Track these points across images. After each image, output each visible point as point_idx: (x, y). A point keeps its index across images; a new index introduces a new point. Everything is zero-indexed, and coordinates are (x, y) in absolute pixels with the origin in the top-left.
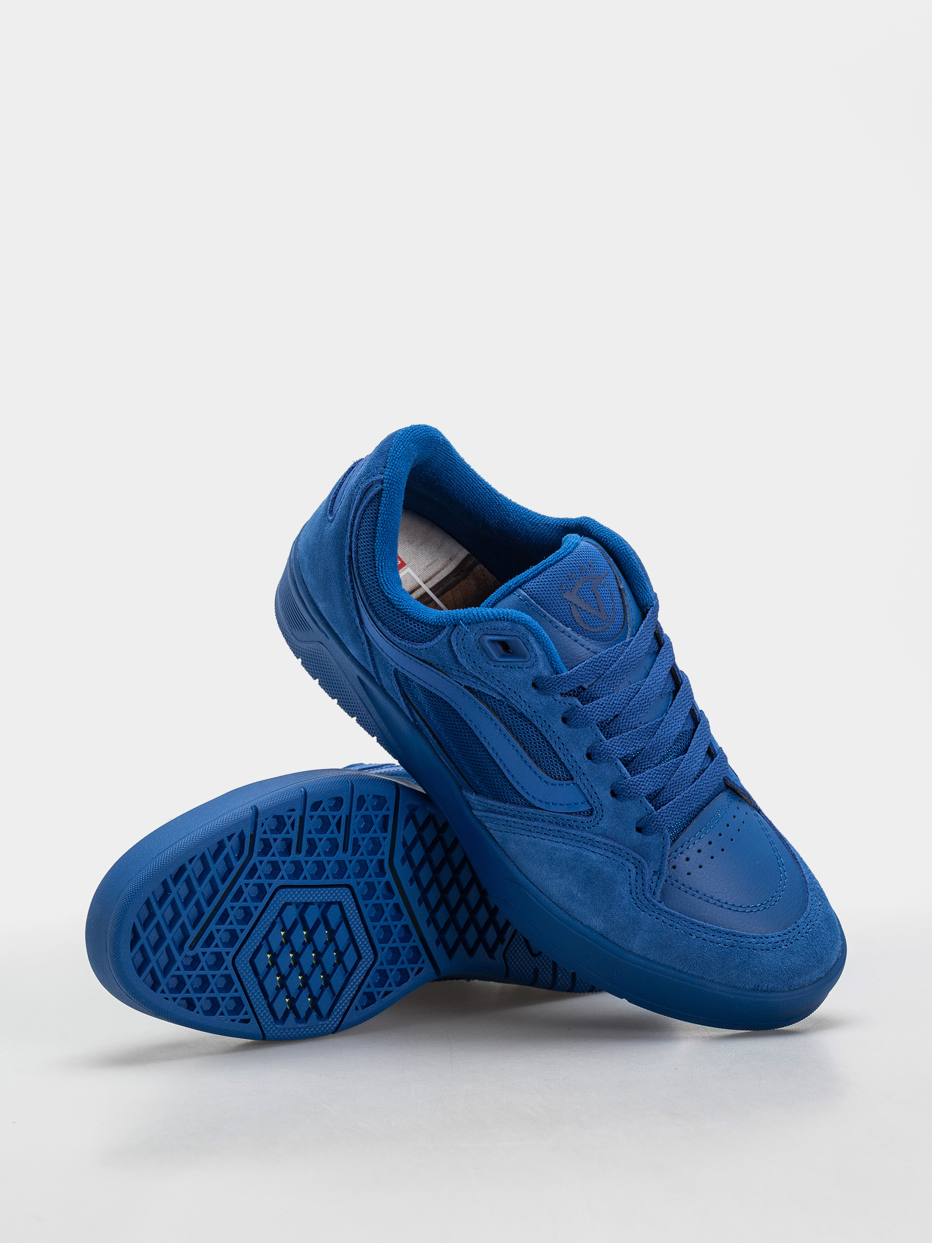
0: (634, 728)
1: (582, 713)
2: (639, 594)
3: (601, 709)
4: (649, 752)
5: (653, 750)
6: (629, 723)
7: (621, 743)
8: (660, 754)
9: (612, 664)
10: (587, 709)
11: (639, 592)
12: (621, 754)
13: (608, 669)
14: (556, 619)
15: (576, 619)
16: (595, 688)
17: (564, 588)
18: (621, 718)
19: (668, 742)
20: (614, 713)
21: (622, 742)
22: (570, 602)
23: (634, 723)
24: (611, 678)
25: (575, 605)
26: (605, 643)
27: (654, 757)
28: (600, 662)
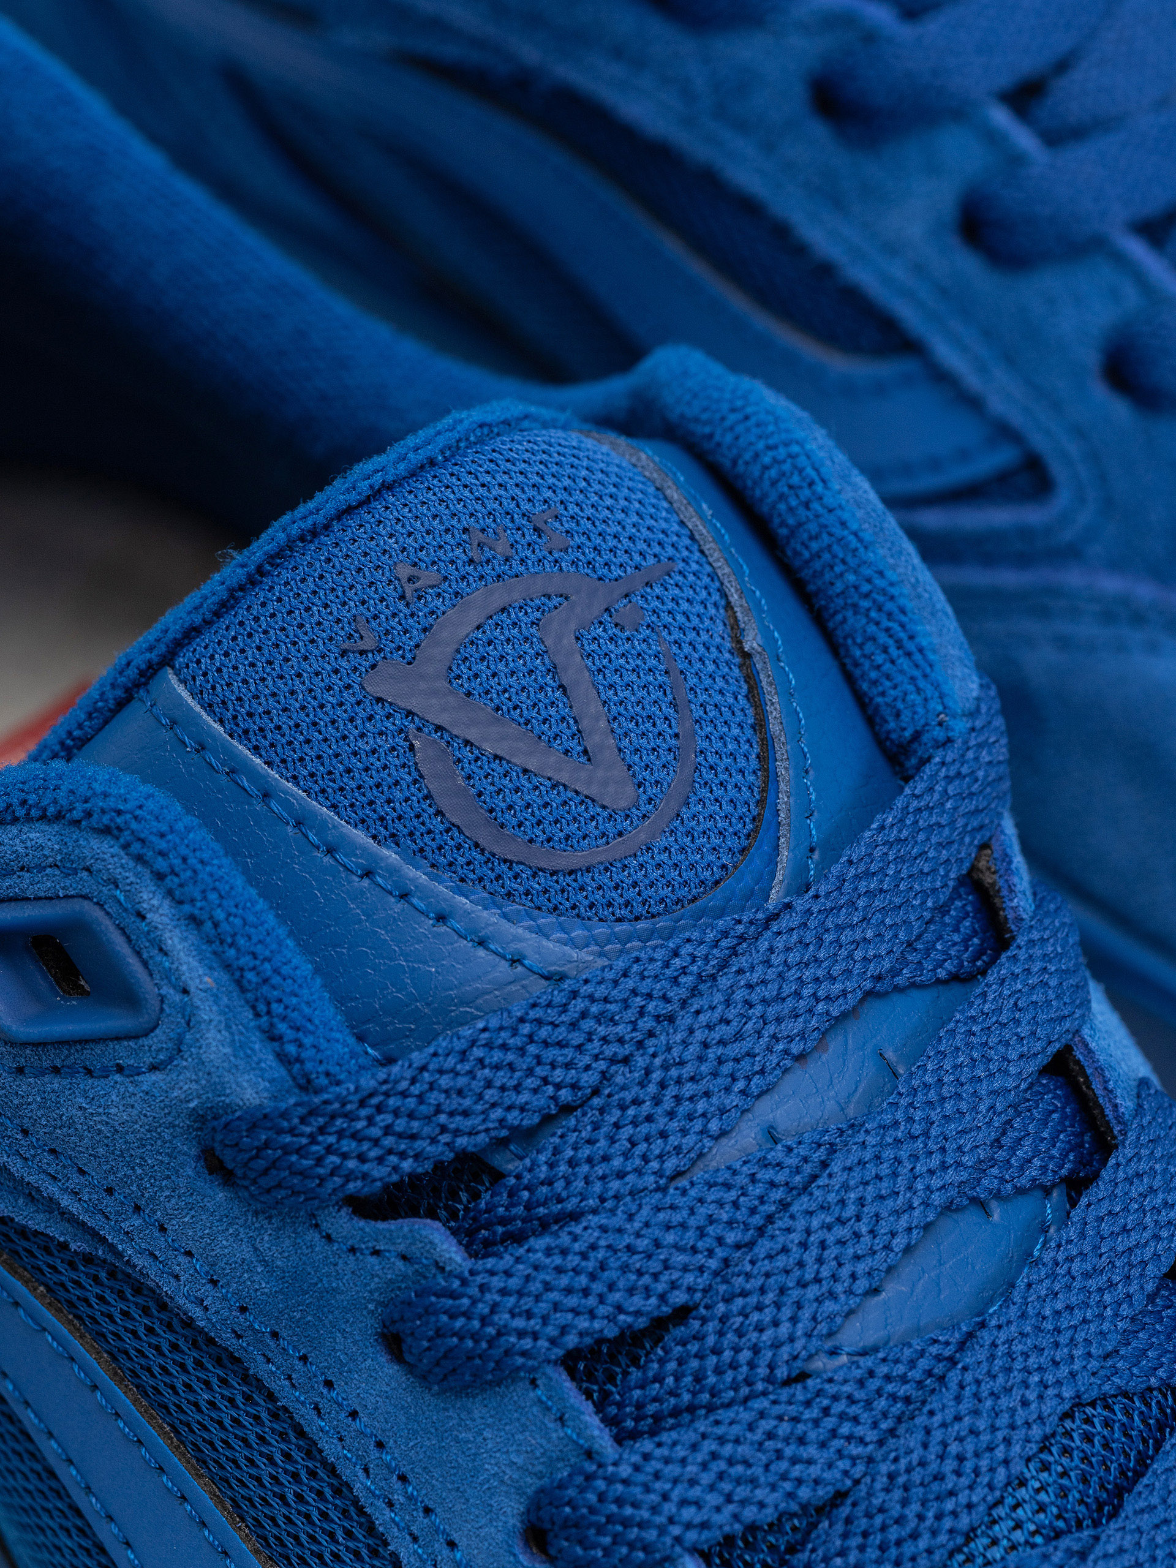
0: (788, 1382)
1: (466, 1301)
2: (875, 683)
3: (583, 1280)
4: (881, 1510)
5: (905, 1503)
6: (756, 1350)
7: (704, 1466)
8: (948, 1523)
9: (651, 1034)
10: (497, 1282)
11: (873, 675)
12: (704, 1525)
13: (626, 1060)
14: (334, 807)
15: (443, 803)
16: (551, 1166)
17: (368, 644)
18: (711, 1326)
19: (1000, 1453)
20: (662, 1297)
21: (714, 1456)
22: (410, 713)
23: (785, 1352)
24: (646, 1108)
25: (439, 728)
26: (624, 927)
27: (914, 1536)
28: (574, 1025)
